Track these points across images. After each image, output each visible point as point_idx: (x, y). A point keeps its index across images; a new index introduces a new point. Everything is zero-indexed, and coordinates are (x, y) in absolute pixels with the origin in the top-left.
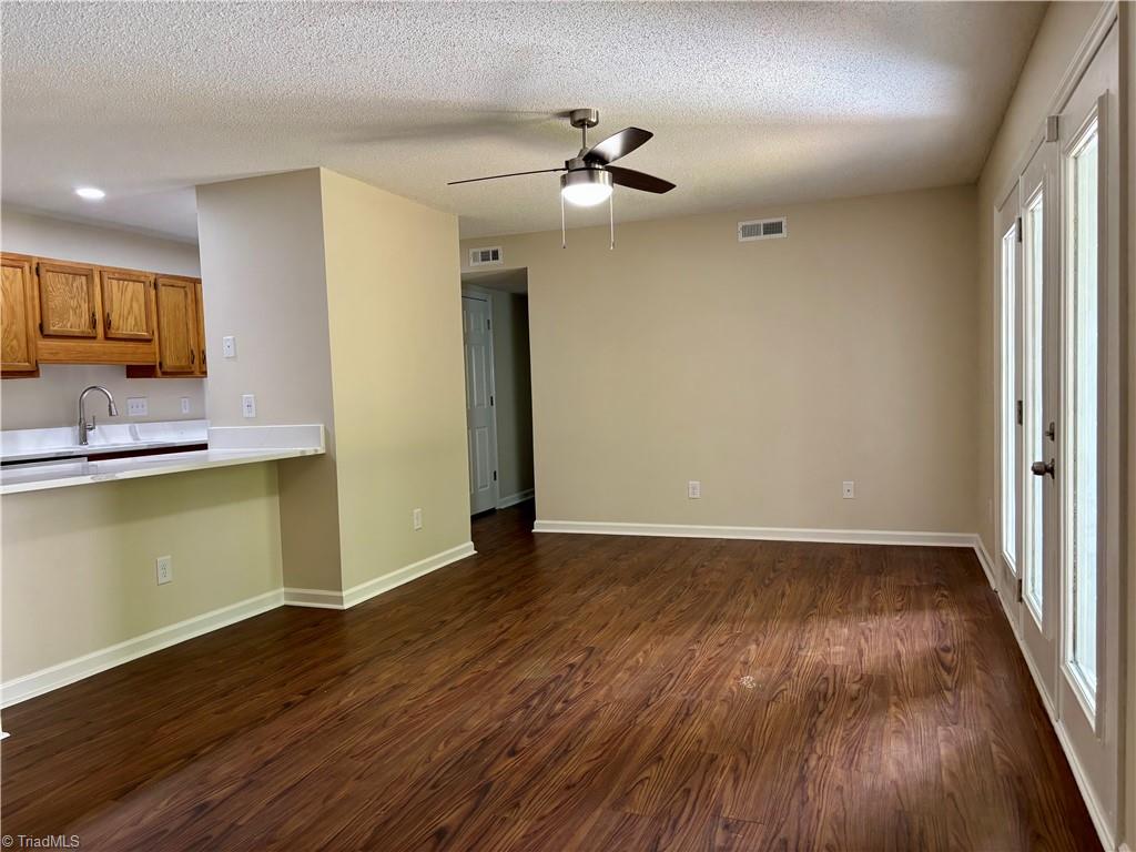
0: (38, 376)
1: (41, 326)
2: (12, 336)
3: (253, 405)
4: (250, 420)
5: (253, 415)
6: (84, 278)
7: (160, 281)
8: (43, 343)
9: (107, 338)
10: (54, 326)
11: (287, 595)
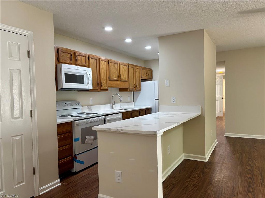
0: (108, 91)
1: (109, 77)
2: (104, 80)
3: (175, 100)
4: (173, 104)
5: (175, 102)
6: (116, 64)
7: (130, 66)
8: (109, 82)
9: (120, 81)
10: (111, 78)
11: (185, 156)
